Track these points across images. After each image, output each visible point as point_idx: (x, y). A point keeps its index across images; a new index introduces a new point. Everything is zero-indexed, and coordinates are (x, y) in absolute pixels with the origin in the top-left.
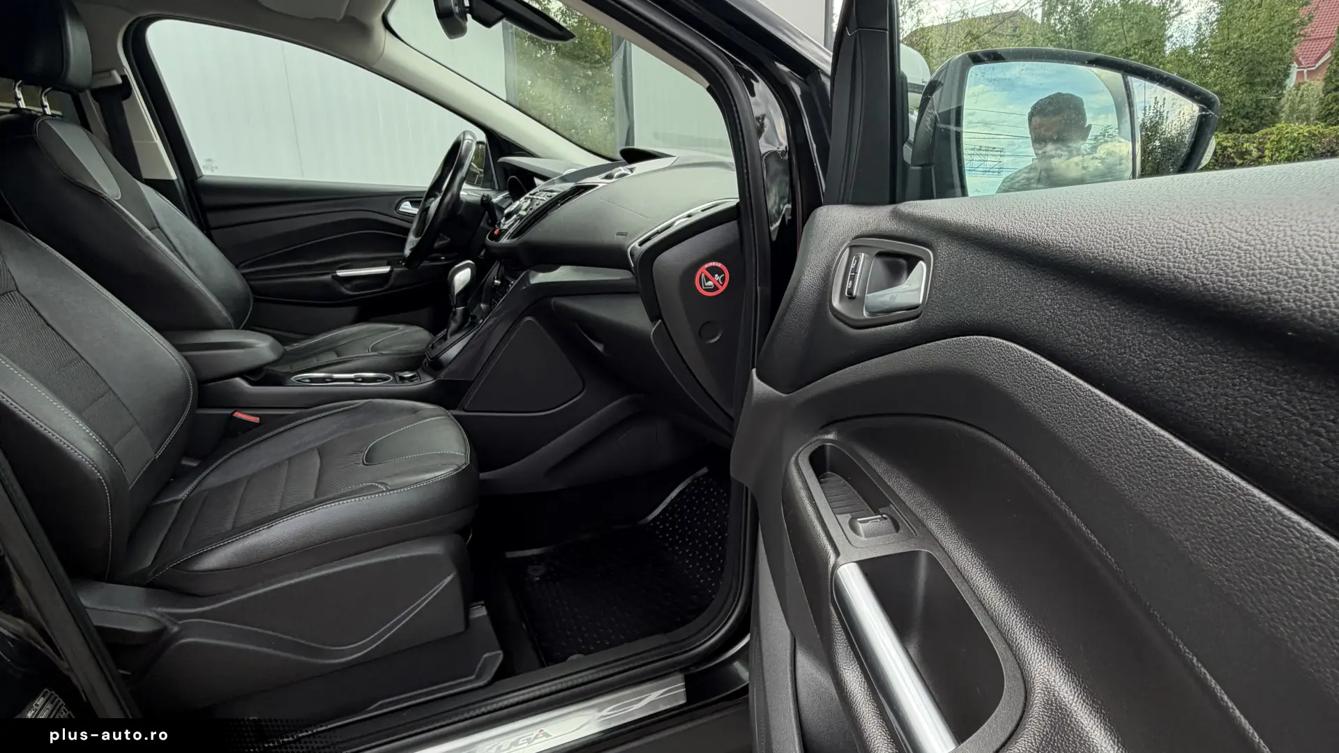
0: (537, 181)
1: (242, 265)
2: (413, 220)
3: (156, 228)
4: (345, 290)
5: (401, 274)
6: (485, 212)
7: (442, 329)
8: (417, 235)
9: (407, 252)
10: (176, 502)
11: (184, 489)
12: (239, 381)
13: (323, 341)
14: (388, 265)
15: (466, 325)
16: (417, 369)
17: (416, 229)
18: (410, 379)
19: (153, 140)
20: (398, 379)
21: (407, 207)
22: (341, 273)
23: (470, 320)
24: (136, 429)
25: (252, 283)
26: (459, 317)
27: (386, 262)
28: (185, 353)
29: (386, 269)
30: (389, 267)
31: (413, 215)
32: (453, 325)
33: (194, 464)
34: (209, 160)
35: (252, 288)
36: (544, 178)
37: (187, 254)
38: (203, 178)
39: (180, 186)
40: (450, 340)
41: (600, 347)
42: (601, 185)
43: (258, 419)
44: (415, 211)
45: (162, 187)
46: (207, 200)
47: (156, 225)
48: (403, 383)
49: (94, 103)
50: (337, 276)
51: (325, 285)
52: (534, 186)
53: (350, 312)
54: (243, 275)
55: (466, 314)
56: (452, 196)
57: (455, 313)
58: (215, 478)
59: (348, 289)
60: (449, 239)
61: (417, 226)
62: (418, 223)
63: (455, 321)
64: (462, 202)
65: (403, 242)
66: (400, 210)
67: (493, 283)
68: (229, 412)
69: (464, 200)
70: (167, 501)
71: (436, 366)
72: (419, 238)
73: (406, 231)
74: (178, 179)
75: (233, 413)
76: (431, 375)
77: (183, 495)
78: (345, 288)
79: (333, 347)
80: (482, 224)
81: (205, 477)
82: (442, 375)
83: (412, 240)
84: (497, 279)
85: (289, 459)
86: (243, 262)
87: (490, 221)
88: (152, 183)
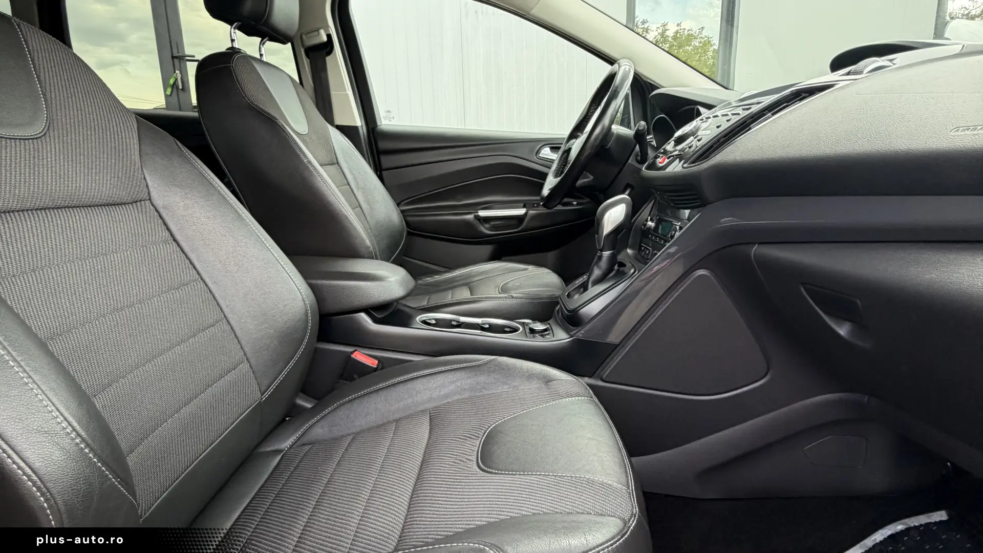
0: (702, 109)
1: (403, 203)
2: (552, 165)
3: (335, 164)
4: (485, 229)
5: (534, 217)
6: (636, 146)
7: (581, 275)
8: (556, 176)
9: (546, 192)
10: (278, 452)
11: (288, 438)
12: (363, 316)
13: (460, 276)
14: (524, 207)
15: (611, 275)
16: (549, 319)
17: (555, 170)
18: (542, 333)
19: (346, 91)
20: (528, 331)
21: (546, 152)
22: (483, 213)
23: (616, 267)
24: (245, 367)
25: (409, 219)
26: (604, 263)
27: (522, 205)
28: (310, 281)
29: (521, 211)
30: (525, 209)
31: (552, 161)
32: (597, 273)
33: (309, 406)
34: (389, 111)
35: (406, 222)
36: (709, 107)
37: (358, 189)
38: (381, 126)
39: (363, 131)
40: (593, 290)
41: (843, 330)
42: (842, 84)
43: (377, 362)
44: (555, 156)
45: (349, 132)
46: (383, 145)
47: (336, 162)
48: (534, 337)
49: (306, 59)
50: (478, 216)
51: (467, 223)
52: (699, 114)
53: (487, 249)
54: (402, 212)
55: (613, 260)
56: (603, 129)
57: (600, 257)
58: (320, 430)
59: (486, 228)
60: (592, 177)
61: (557, 167)
62: (558, 165)
63: (599, 267)
64: (613, 134)
65: (541, 186)
66: (540, 155)
67: (645, 225)
68: (349, 349)
69: (615, 132)
70: (269, 449)
71: (573, 320)
72: (559, 179)
73: (544, 176)
74: (362, 126)
75: (352, 353)
76: (567, 331)
77: (286, 444)
78: (484, 227)
79: (468, 283)
80: (630, 161)
81: (311, 427)
82: (581, 333)
83: (551, 182)
84: (652, 220)
85: (397, 421)
86: (403, 201)
87: (639, 158)
88: (342, 129)
